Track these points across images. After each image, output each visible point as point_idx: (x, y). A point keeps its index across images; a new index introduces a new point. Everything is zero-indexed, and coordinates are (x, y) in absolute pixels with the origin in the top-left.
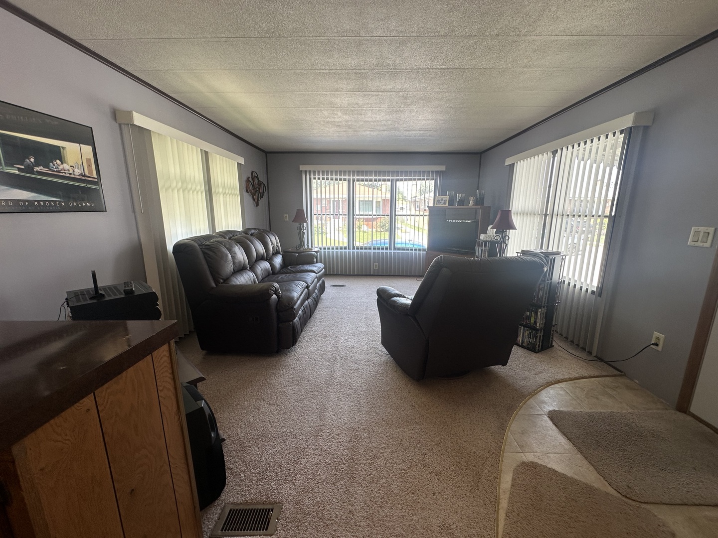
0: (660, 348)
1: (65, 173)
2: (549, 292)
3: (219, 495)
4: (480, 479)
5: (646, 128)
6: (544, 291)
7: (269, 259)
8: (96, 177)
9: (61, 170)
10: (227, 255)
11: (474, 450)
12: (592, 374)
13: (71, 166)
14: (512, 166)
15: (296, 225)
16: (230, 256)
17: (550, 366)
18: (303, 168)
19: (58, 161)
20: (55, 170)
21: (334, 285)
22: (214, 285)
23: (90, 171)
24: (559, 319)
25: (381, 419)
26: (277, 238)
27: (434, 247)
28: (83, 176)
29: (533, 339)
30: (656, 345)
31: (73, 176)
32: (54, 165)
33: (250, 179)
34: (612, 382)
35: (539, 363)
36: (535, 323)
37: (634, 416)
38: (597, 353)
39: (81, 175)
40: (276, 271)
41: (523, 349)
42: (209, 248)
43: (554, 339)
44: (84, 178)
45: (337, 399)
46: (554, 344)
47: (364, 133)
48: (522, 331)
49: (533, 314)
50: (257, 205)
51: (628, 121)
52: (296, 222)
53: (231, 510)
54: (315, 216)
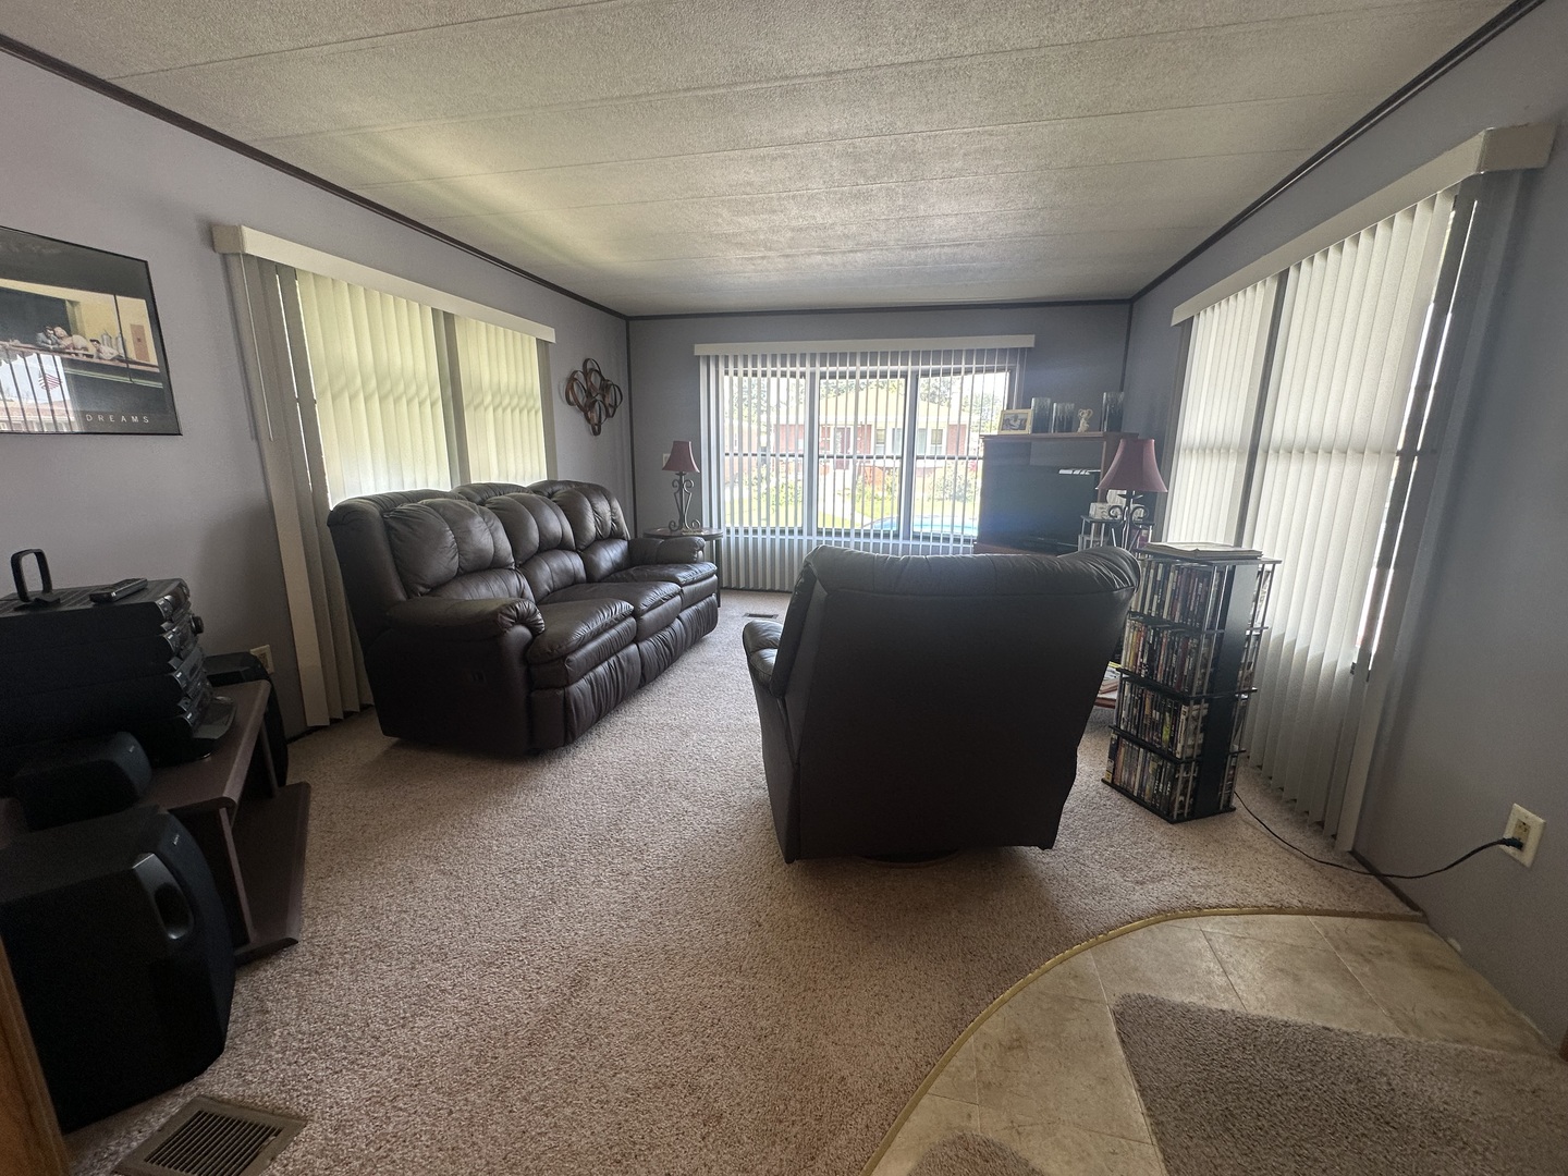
0: (1527, 857)
1: (77, 354)
2: (1216, 659)
3: (201, 1071)
4: (813, 1159)
5: (1531, 178)
6: (1197, 657)
7: (585, 549)
8: (156, 364)
9: (67, 348)
10: (441, 535)
11: (846, 1073)
12: (1317, 903)
13: (92, 341)
14: (1188, 325)
15: (673, 475)
16: (450, 537)
17: (1195, 864)
18: (700, 350)
19: (59, 331)
20: (51, 347)
21: (753, 612)
22: (401, 596)
23: (142, 351)
24: (1251, 734)
25: (662, 945)
26: (616, 504)
27: (991, 532)
28: (122, 361)
29: (1165, 784)
30: (1517, 844)
31: (97, 361)
32: (48, 338)
33: (580, 377)
34: (1372, 936)
35: (1165, 853)
36: (1173, 740)
37: (1396, 1054)
38: (1356, 841)
39: (119, 358)
40: (598, 577)
41: (1138, 809)
42: (403, 518)
43: (1237, 789)
44: (124, 365)
45: (593, 879)
46: (1235, 802)
47: (808, 261)
48: (1140, 759)
49: (1168, 719)
50: (596, 432)
51: (1466, 159)
52: (669, 469)
53: (200, 1113)
54: (727, 458)
